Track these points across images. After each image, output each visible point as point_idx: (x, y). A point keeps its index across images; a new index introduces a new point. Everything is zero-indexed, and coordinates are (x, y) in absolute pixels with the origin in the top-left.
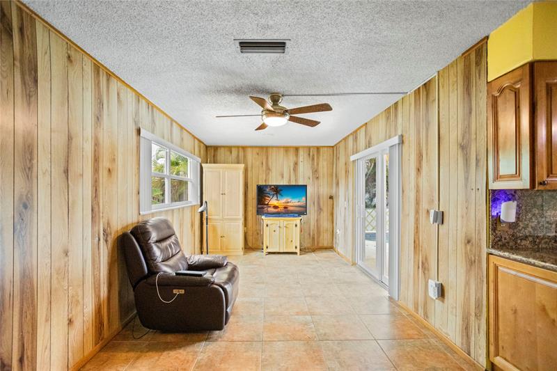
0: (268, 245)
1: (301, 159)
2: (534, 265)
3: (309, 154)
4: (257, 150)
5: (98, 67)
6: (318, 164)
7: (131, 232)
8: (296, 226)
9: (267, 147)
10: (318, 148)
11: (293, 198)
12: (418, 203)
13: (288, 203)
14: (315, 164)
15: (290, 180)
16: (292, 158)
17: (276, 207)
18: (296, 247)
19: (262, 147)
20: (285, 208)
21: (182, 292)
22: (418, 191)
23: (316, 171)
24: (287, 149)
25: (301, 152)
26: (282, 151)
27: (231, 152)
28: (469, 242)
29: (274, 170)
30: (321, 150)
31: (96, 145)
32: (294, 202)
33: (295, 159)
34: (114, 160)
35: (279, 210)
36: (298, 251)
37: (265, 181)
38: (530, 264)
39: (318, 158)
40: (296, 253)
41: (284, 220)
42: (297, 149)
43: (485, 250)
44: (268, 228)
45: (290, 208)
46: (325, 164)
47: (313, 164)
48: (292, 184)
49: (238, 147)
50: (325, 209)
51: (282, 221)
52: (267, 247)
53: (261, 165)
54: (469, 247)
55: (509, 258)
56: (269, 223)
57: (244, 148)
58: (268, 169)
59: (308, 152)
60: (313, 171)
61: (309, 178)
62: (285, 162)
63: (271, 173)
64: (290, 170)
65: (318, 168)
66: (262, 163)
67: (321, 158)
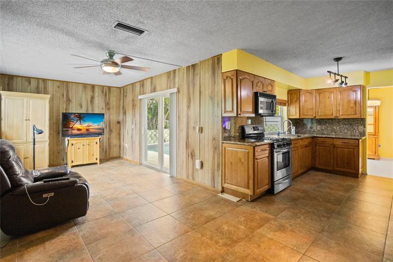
0: (73, 160)
1: (96, 94)
2: (238, 144)
3: (103, 91)
4: (58, 84)
6: (109, 99)
8: (97, 143)
9: (67, 82)
10: (109, 88)
11: (95, 122)
12: (188, 123)
13: (90, 126)
14: (107, 99)
15: (87, 110)
18: (97, 159)
19: (63, 82)
20: (87, 130)
21: (53, 194)
22: (188, 118)
23: (108, 104)
24: (85, 86)
25: (97, 89)
26: (81, 87)
27: (30, 83)
28: (214, 139)
29: (74, 101)
30: (112, 89)
32: (94, 126)
33: (91, 93)
35: (82, 131)
36: (98, 161)
37: (66, 109)
38: (237, 144)
39: (109, 94)
40: (96, 163)
41: (87, 140)
42: (93, 86)
43: (221, 142)
44: (73, 147)
45: (91, 130)
46: (114, 99)
47: (106, 99)
48: (89, 112)
49: (38, 79)
50: (114, 131)
51: (85, 141)
52: (72, 162)
53: (61, 97)
54: (214, 141)
55: (230, 143)
56: (74, 142)
57: (44, 80)
58: (69, 100)
59: (102, 90)
60: (105, 104)
61: (103, 109)
62: (83, 96)
63: (71, 103)
64: (88, 102)
65: (109, 102)
66: (63, 95)
67: (112, 95)
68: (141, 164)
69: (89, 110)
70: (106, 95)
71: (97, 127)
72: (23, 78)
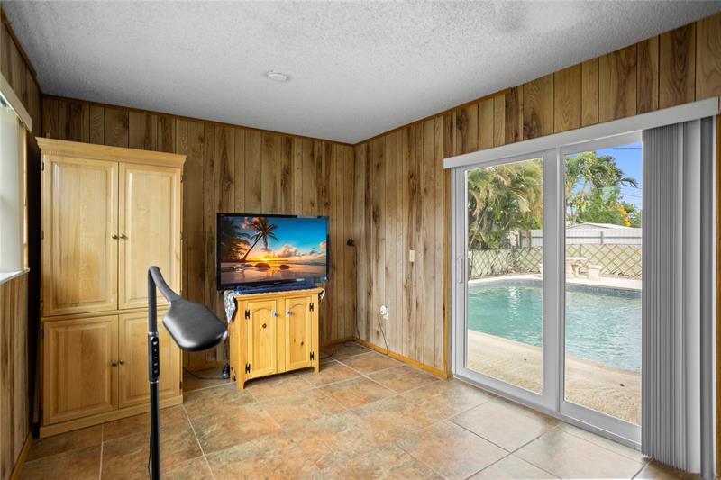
0: (250, 361)
1: (296, 163)
3: (312, 155)
6: (328, 177)
8: (311, 307)
10: (329, 145)
14: (324, 175)
16: (279, 161)
17: (262, 266)
18: (312, 356)
19: (211, 125)
20: (284, 267)
23: (325, 190)
24: (268, 137)
25: (297, 149)
26: (258, 141)
29: (240, 180)
30: (335, 148)
33: (284, 159)
35: (270, 272)
36: (315, 363)
39: (328, 165)
40: (311, 369)
41: (286, 297)
42: (289, 140)
44: (250, 321)
46: (340, 176)
47: (319, 176)
49: (148, 113)
51: (280, 302)
52: (248, 369)
56: (251, 307)
57: (165, 119)
58: (227, 179)
59: (310, 151)
60: (318, 189)
61: (313, 205)
62: (265, 167)
63: (232, 187)
64: (275, 184)
65: (328, 185)
66: (213, 165)
67: (333, 165)
68: (450, 376)
69: (279, 207)
70: (319, 165)
71: (309, 258)
72: (107, 110)
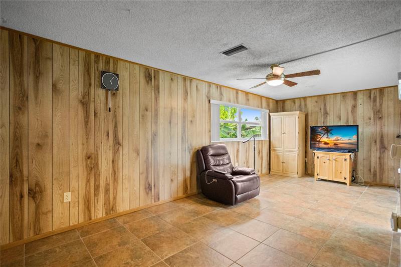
0: (319, 173)
1: (360, 101)
3: (370, 97)
4: (316, 99)
5: (185, 78)
6: (381, 105)
7: (201, 150)
8: (345, 160)
9: (324, 95)
10: (382, 90)
11: (344, 136)
13: (338, 140)
15: (347, 121)
16: (350, 102)
17: (326, 143)
18: (345, 179)
19: (320, 96)
20: (335, 144)
21: (216, 181)
23: (379, 111)
24: (344, 95)
25: (360, 96)
26: (339, 96)
27: (295, 103)
29: (331, 113)
30: (386, 91)
31: (184, 111)
32: (345, 139)
33: (353, 102)
34: (194, 116)
35: (329, 146)
36: (348, 181)
37: (324, 123)
40: (345, 184)
42: (355, 94)
44: (319, 160)
45: (340, 145)
47: (375, 105)
48: (350, 124)
49: (300, 98)
51: (331, 156)
52: (318, 175)
53: (319, 111)
56: (320, 155)
57: (305, 98)
58: (326, 113)
59: (368, 95)
60: (374, 111)
61: (370, 119)
62: (342, 107)
63: (328, 116)
64: (348, 113)
66: (321, 109)
69: (349, 121)
